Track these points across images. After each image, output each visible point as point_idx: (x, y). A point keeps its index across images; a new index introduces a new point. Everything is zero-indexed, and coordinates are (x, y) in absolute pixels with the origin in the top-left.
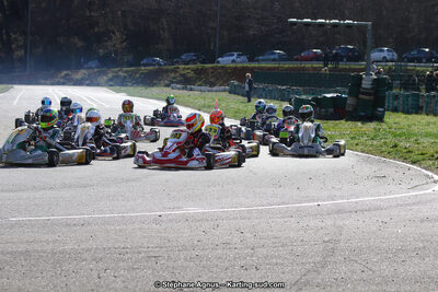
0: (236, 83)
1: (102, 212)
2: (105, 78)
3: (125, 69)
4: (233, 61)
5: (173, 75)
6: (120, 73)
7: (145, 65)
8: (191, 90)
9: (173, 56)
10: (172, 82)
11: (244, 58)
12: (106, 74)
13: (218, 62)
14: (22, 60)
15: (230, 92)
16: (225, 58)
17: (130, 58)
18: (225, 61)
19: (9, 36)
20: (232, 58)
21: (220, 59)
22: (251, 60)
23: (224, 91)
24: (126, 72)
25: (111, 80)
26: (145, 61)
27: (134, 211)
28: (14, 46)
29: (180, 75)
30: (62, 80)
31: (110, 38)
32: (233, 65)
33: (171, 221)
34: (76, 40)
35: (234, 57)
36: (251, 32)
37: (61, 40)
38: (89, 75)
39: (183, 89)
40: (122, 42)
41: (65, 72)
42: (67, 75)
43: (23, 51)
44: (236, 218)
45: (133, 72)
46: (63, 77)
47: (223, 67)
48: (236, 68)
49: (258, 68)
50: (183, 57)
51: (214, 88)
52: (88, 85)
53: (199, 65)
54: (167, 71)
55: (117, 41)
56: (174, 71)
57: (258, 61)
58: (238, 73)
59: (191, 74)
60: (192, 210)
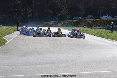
0: (108, 25)
1: (60, 72)
2: (61, 24)
3: (68, 21)
4: (106, 18)
5: (85, 23)
6: (66, 22)
7: (75, 19)
8: (91, 28)
9: (85, 16)
10: (84, 26)
11: (110, 17)
12: (61, 23)
13: (101, 18)
14: (31, 18)
15: (105, 29)
16: (104, 17)
17: (69, 17)
18: (104, 18)
19: (26, 9)
20: (106, 17)
21: (102, 17)
22: (113, 17)
23: (103, 28)
24: (68, 22)
25: (63, 25)
26: (75, 18)
27: (72, 72)
28: (28, 13)
29: (87, 23)
30: (45, 25)
31: (62, 10)
32: (107, 19)
33: (85, 76)
34: (50, 11)
35: (107, 16)
36: (113, 7)
37: (45, 11)
38: (55, 23)
39: (88, 28)
40: (66, 11)
41: (46, 22)
42: (47, 23)
43: (31, 15)
44: (108, 75)
45: (71, 22)
46: (45, 24)
47: (103, 20)
48: (107, 20)
49: (116, 20)
50: (88, 16)
51: (100, 28)
52: (54, 27)
53: (94, 19)
54: (83, 22)
55: (65, 11)
56: (85, 21)
57: (115, 17)
58: (108, 22)
59: (91, 23)
60: (92, 72)
